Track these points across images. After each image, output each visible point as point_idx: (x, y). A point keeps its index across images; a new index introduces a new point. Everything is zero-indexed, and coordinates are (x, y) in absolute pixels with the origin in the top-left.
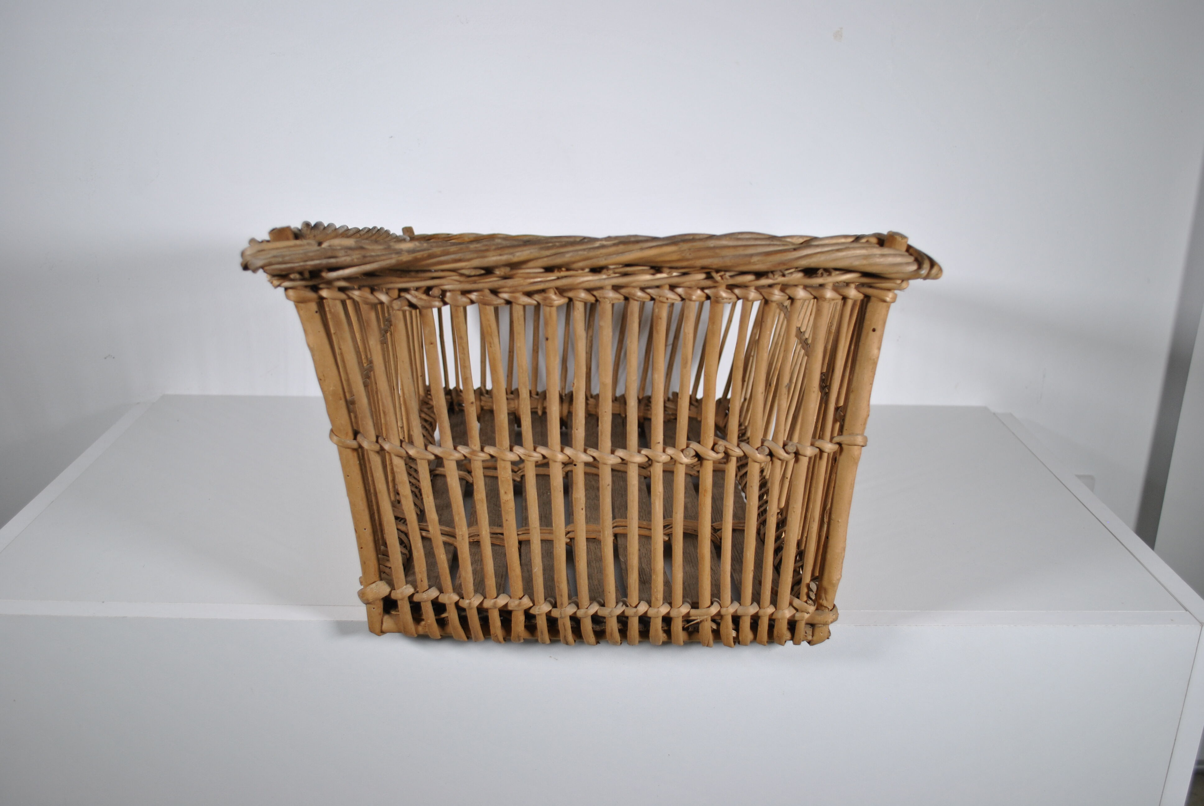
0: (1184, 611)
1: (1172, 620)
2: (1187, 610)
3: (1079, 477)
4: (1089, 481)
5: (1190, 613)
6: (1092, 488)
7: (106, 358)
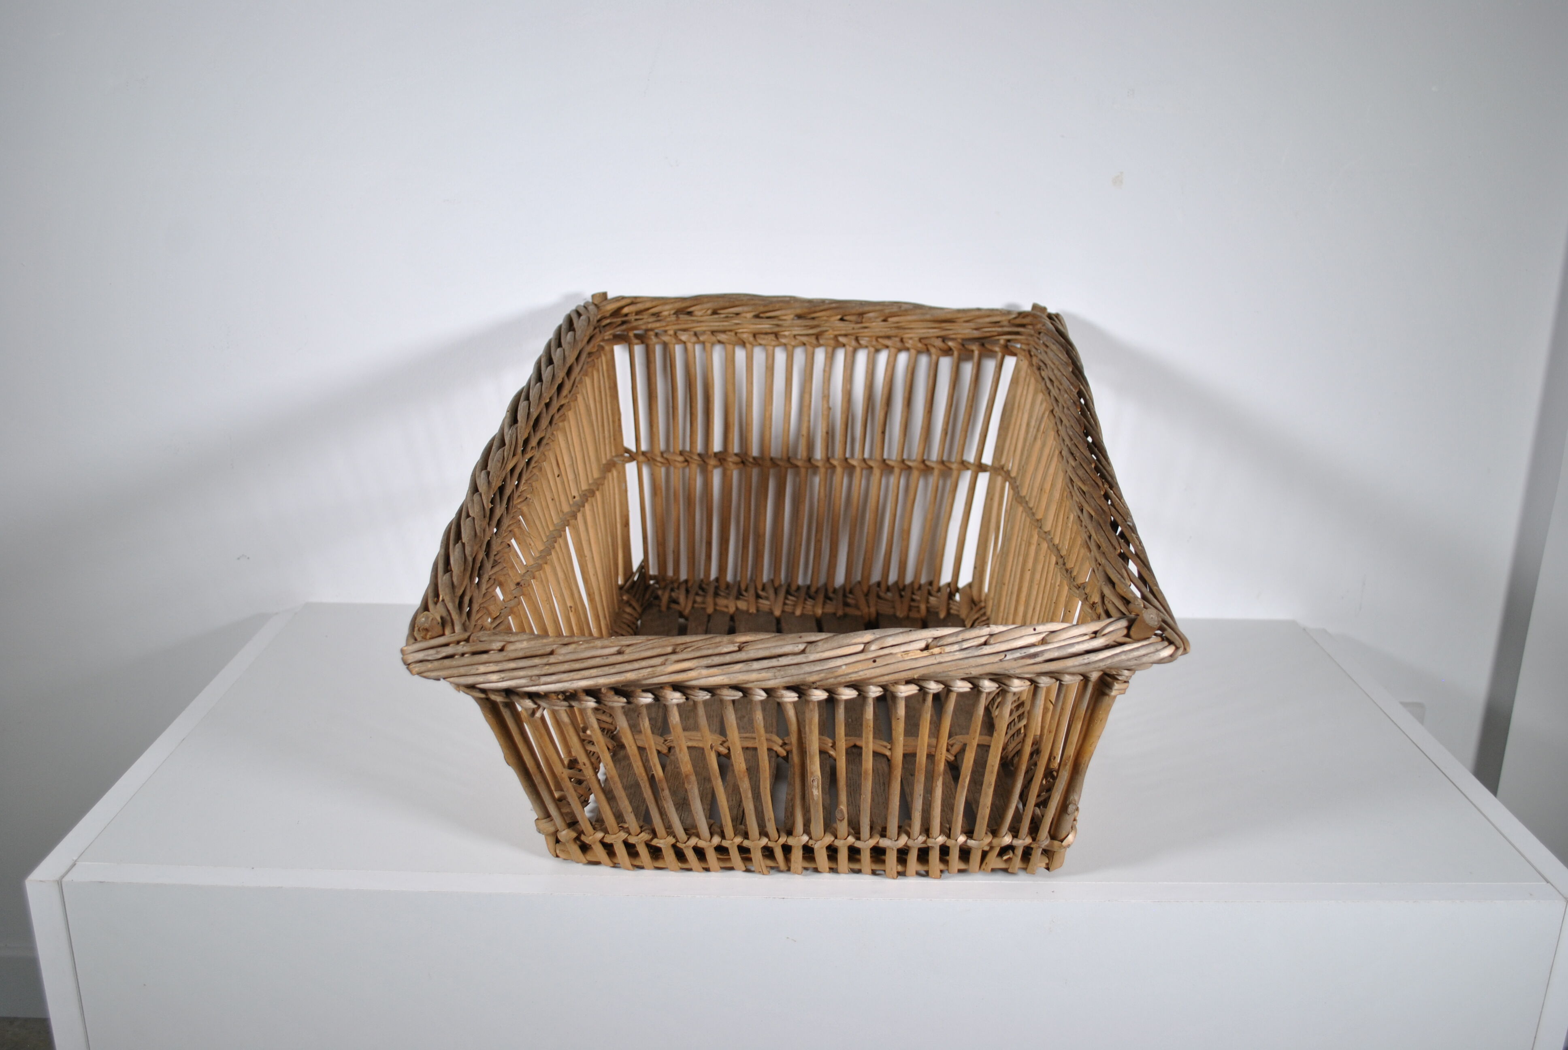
0: (1545, 883)
1: (1531, 895)
2: (1548, 882)
3: (1405, 704)
4: (1418, 710)
5: (1552, 885)
6: (1421, 719)
7: (239, 559)
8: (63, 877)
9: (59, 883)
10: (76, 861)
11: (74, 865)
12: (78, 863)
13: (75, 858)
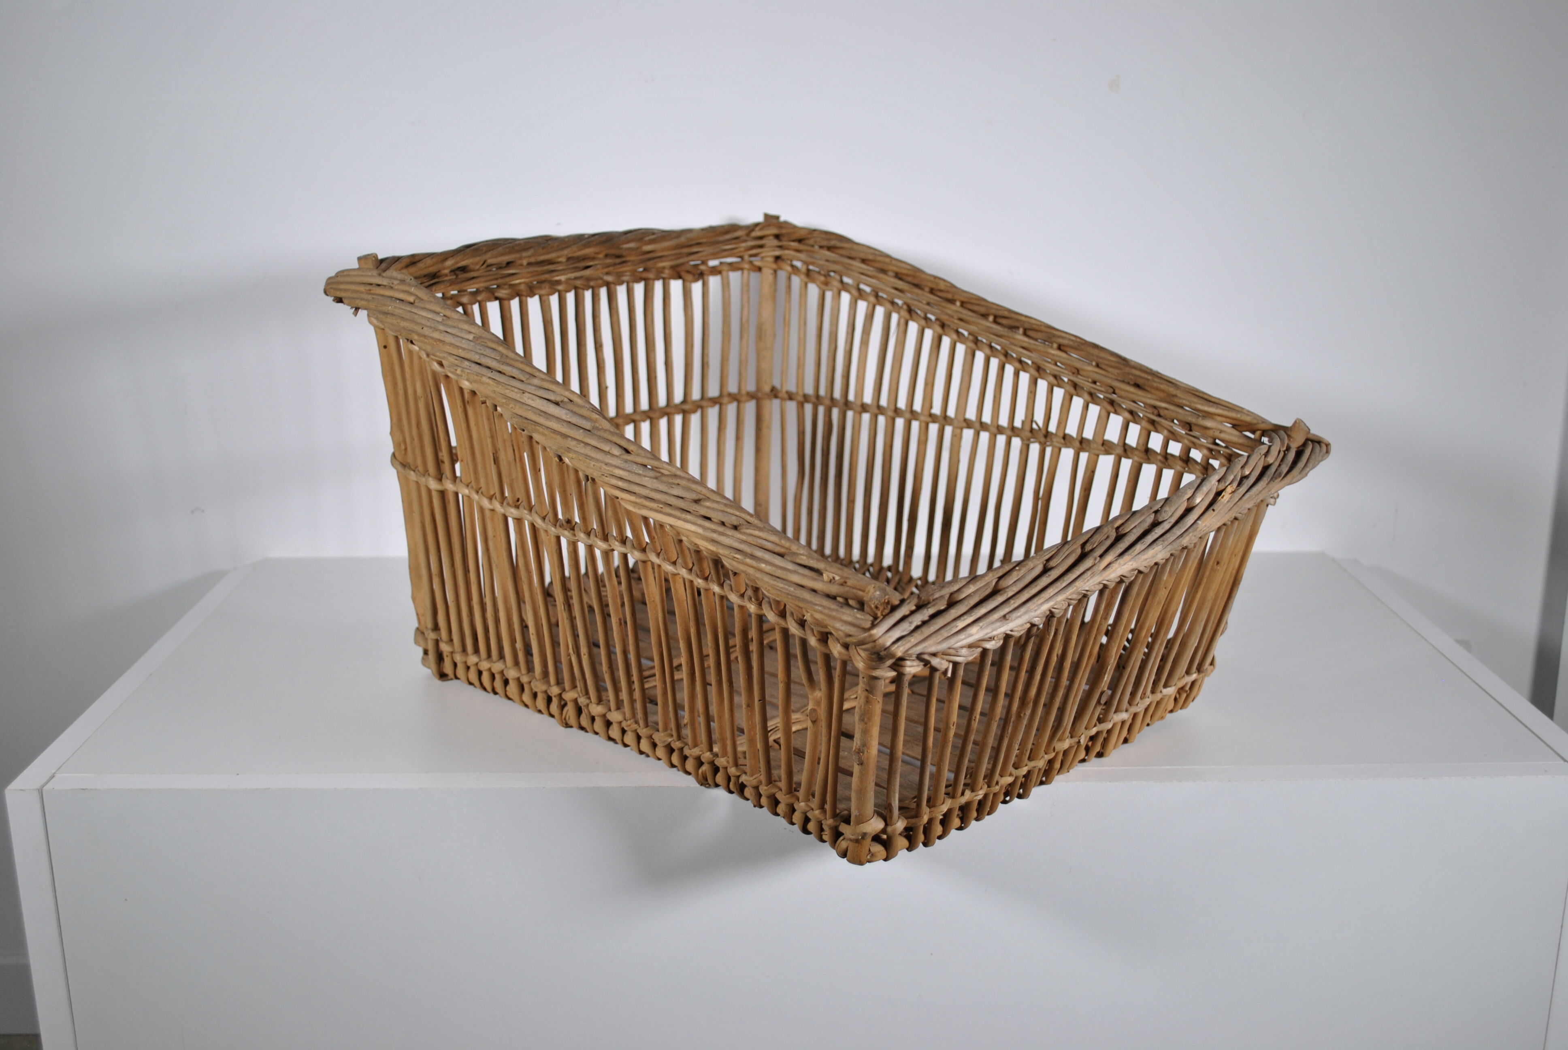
0: (1562, 762)
1: (1546, 771)
8: (43, 786)
9: (40, 792)
10: (55, 773)
11: (53, 776)
12: (57, 775)
13: (53, 771)
